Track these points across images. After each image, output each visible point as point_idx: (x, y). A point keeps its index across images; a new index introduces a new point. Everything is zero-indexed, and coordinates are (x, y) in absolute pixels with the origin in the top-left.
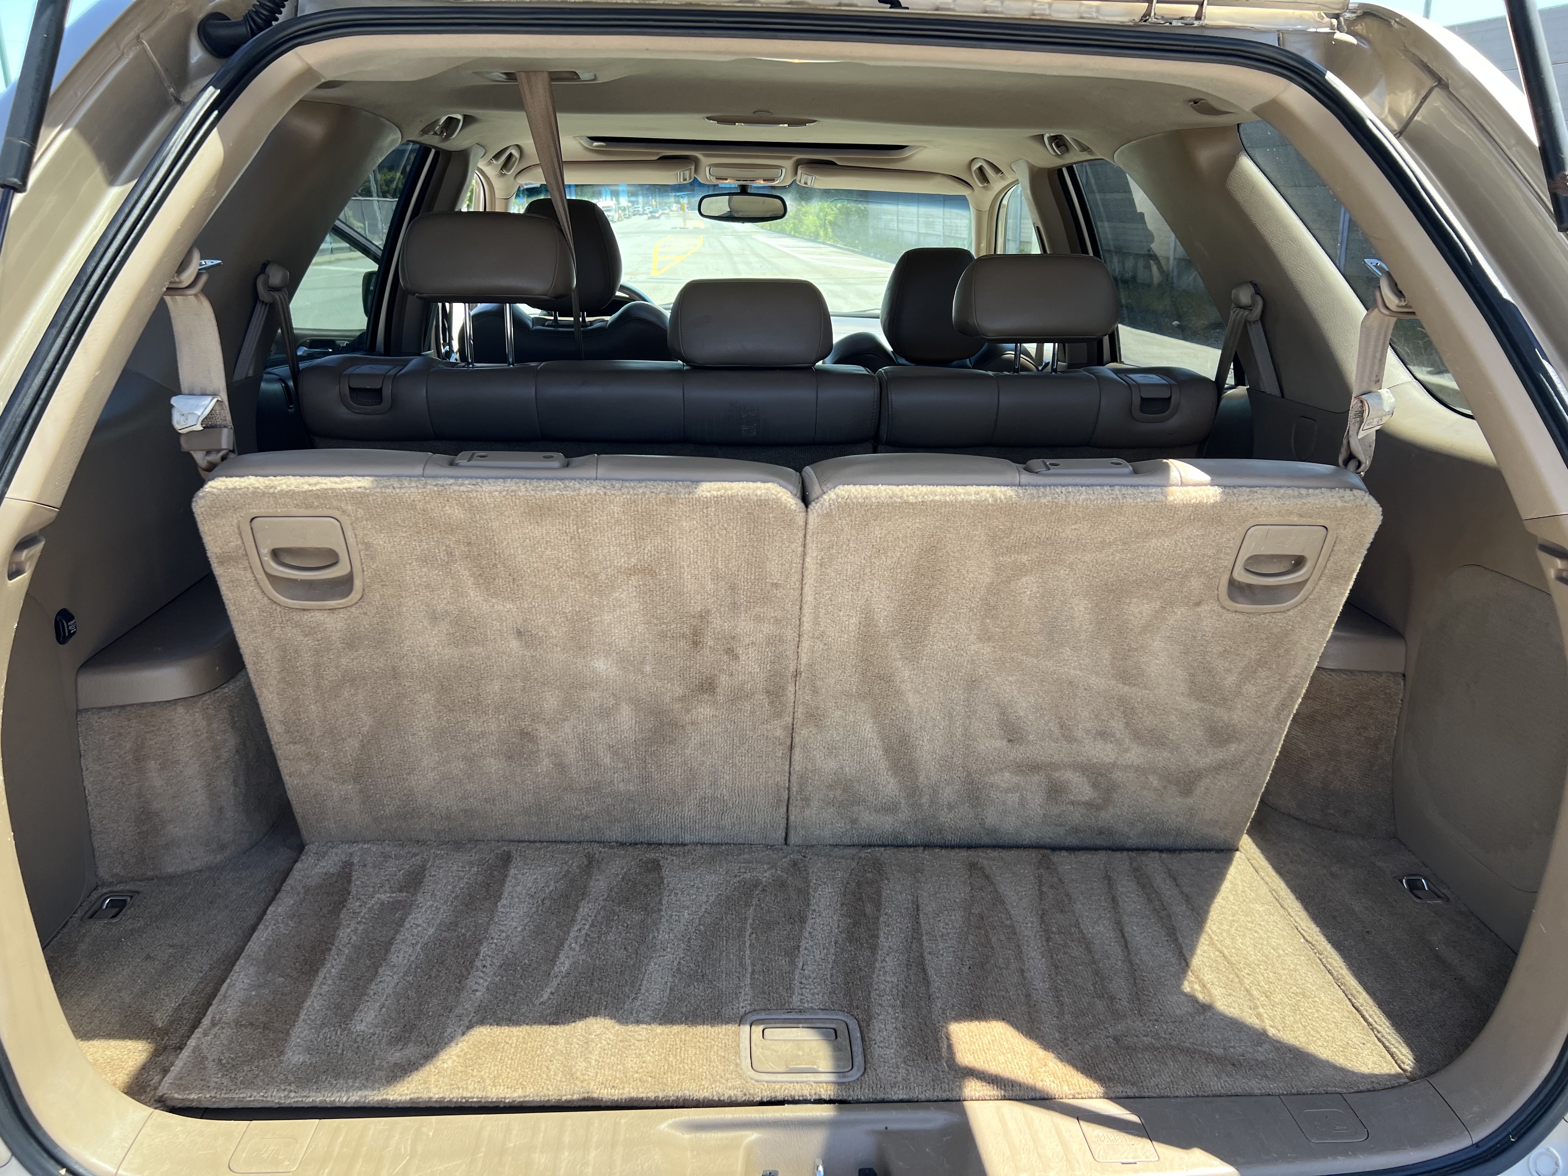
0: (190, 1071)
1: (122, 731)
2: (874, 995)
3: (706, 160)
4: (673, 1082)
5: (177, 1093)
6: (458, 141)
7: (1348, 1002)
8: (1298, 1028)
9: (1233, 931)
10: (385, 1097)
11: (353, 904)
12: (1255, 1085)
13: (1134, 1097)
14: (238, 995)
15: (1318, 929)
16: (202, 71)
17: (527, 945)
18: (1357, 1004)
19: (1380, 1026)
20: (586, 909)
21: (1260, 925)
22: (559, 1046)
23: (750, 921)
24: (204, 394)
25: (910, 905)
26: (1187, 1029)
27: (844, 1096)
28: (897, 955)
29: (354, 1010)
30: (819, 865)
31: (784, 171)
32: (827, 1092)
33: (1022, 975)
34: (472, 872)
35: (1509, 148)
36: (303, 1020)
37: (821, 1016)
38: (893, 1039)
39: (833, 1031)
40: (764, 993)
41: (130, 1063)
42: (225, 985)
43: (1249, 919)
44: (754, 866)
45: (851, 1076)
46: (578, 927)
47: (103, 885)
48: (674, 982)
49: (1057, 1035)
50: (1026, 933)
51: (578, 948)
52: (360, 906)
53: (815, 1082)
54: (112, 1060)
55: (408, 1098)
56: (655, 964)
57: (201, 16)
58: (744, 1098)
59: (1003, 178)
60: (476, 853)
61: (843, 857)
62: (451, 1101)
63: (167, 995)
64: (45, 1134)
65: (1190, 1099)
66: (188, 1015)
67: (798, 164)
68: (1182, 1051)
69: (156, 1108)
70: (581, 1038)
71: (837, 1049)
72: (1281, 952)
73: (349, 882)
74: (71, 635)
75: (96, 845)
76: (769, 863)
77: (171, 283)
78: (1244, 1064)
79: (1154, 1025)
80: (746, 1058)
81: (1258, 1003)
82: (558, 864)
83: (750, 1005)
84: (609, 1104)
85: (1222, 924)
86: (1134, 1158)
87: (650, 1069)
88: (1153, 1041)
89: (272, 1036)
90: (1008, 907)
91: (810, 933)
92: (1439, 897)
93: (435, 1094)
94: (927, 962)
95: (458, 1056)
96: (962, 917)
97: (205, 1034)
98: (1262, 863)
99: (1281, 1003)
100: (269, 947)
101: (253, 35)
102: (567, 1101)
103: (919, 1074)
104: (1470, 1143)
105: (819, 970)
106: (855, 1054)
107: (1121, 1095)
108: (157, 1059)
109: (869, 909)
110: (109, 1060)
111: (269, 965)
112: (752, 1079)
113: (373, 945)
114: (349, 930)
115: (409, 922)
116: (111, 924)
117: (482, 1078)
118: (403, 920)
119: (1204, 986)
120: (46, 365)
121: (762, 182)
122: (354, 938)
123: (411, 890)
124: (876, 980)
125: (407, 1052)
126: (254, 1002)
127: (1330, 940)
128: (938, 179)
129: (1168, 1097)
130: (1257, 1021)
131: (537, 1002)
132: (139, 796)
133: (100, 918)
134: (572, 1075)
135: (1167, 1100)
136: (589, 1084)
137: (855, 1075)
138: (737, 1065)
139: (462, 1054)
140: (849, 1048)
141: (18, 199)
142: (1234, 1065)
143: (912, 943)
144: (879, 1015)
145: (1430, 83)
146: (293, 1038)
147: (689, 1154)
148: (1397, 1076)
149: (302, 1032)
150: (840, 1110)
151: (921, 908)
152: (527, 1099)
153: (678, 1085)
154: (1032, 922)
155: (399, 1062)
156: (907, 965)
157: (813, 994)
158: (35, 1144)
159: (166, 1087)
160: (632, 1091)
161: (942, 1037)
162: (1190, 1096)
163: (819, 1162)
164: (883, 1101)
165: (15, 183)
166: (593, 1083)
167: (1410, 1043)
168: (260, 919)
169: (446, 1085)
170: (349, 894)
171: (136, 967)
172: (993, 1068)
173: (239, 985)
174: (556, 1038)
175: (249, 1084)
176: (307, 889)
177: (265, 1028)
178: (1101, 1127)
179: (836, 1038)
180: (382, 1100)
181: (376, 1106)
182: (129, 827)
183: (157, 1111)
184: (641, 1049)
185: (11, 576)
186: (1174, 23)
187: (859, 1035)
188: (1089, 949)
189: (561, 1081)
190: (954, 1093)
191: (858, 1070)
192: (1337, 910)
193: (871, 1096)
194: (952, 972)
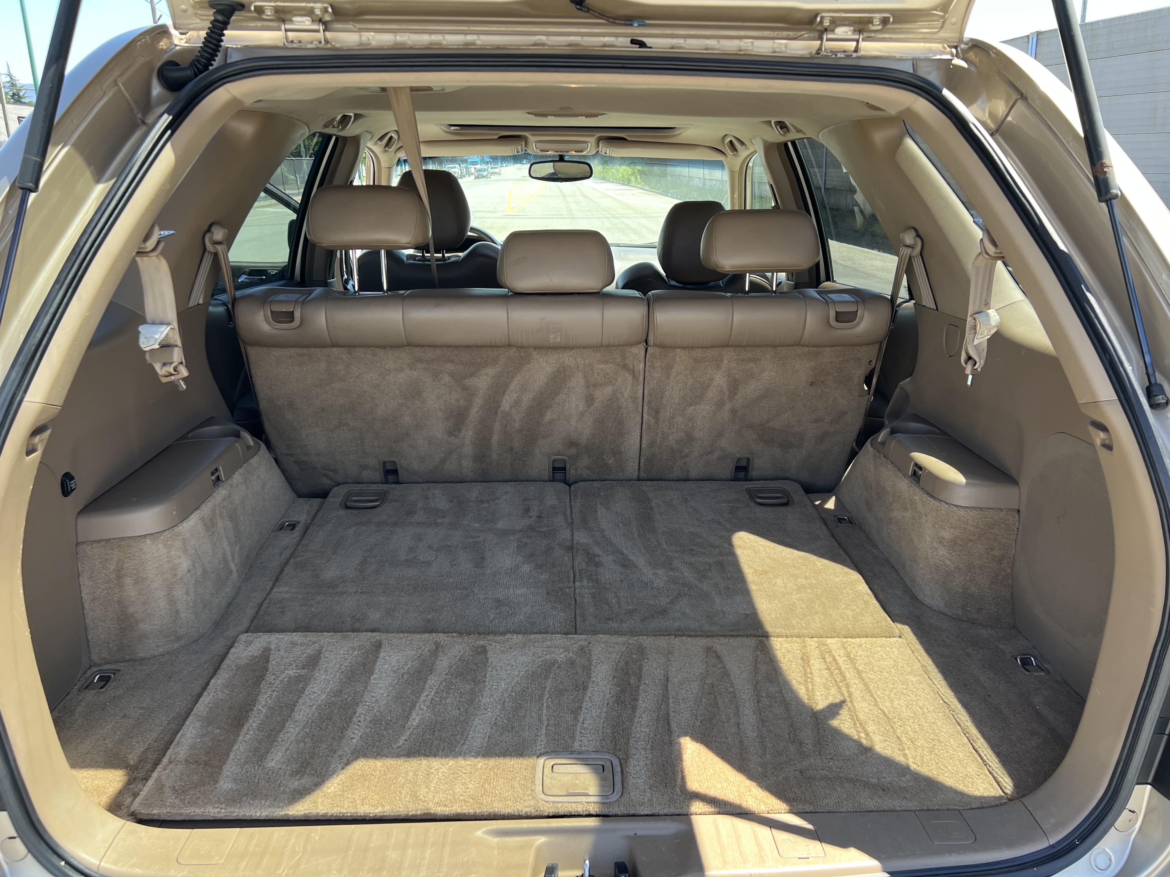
0: (153, 794)
1: (108, 557)
2: (632, 741)
3: (532, 139)
4: (487, 802)
5: (144, 809)
6: (350, 131)
7: (970, 745)
8: (932, 764)
9: (892, 695)
10: (286, 812)
11: (270, 678)
12: (897, 804)
13: (811, 812)
14: (188, 741)
15: (952, 694)
16: (161, 101)
17: (390, 706)
18: (976, 747)
19: (992, 762)
20: (433, 681)
21: (912, 691)
22: (409, 777)
23: (548, 689)
24: (162, 324)
25: (662, 678)
26: (852, 765)
27: (606, 811)
28: (650, 713)
29: (268, 752)
30: (600, 649)
31: (589, 145)
32: (593, 809)
33: (738, 727)
34: (354, 655)
35: (1068, 143)
36: (232, 759)
37: (594, 756)
38: (643, 772)
39: (601, 767)
40: (555, 740)
41: (111, 790)
42: (179, 735)
43: (905, 687)
44: (553, 650)
45: (612, 798)
46: (426, 693)
47: (95, 665)
48: (491, 732)
49: (760, 769)
50: (744, 697)
51: (425, 708)
52: (275, 679)
53: (586, 802)
54: (99, 787)
55: (303, 813)
56: (479, 720)
57: (159, 64)
58: (536, 813)
59: (747, 149)
60: (357, 641)
61: (617, 643)
62: (332, 815)
63: (137, 742)
64: (50, 837)
65: (851, 814)
66: (152, 757)
67: (600, 139)
68: (847, 780)
69: (128, 820)
70: (425, 772)
71: (603, 780)
72: (926, 710)
73: (268, 662)
74: (72, 490)
75: (90, 638)
76: (564, 648)
77: (140, 248)
78: (891, 790)
79: (829, 762)
80: (539, 785)
81: (905, 746)
82: (414, 649)
83: (544, 748)
84: (442, 818)
85: (885, 690)
86: (808, 854)
87: (471, 793)
88: (828, 773)
89: (210, 770)
90: (732, 679)
91: (590, 697)
92: (1043, 670)
93: (321, 810)
94: (671, 718)
95: (338, 784)
96: (699, 685)
97: (164, 769)
98: (917, 646)
99: (922, 746)
100: (211, 708)
101: (196, 76)
102: (412, 815)
103: (660, 796)
104: (1048, 845)
105: (594, 723)
106: (616, 783)
107: (802, 811)
108: (129, 786)
109: (633, 680)
110: (96, 787)
111: (209, 721)
112: (542, 800)
113: (282, 707)
114: (266, 696)
115: (309, 690)
116: (100, 692)
117: (354, 799)
118: (304, 689)
119: (867, 734)
120: (52, 310)
121: (574, 153)
122: (270, 702)
123: (311, 668)
124: (634, 731)
125: (303, 781)
126: (199, 746)
127: (961, 701)
128: (700, 150)
129: (836, 812)
130: (904, 759)
131: (395, 747)
132: (120, 602)
133: (93, 689)
134: (417, 797)
135: (834, 814)
136: (428, 803)
137: (615, 797)
138: (532, 790)
139: (341, 783)
140: (612, 779)
141: (33, 196)
142: (884, 790)
143: (661, 704)
144: (634, 755)
145: (1015, 96)
146: (225, 772)
147: (496, 852)
148: (1001, 797)
149: (231, 767)
150: (603, 821)
151: (670, 680)
152: (385, 814)
153: (490, 804)
154: (748, 689)
155: (297, 788)
156: (657, 720)
157: (589, 741)
158: (43, 844)
159: (136, 806)
160: (458, 808)
161: (678, 771)
162: (851, 812)
163: (587, 857)
164: (634, 815)
165: (31, 187)
166: (431, 803)
167: (1011, 775)
168: (204, 689)
169: (329, 804)
170: (267, 671)
171: (116, 723)
172: (713, 792)
173: (189, 735)
174: (407, 771)
175: (194, 803)
176: (238, 667)
177: (205, 765)
178: (786, 833)
179: (604, 771)
180: (285, 815)
181: (281, 818)
182: (113, 624)
183: (128, 822)
184: (466, 779)
185: (29, 453)
186: (839, 55)
187: (619, 769)
188: (787, 709)
189: (409, 802)
190: (684, 810)
191: (617, 794)
192: (968, 680)
193: (625, 812)
194: (689, 725)
